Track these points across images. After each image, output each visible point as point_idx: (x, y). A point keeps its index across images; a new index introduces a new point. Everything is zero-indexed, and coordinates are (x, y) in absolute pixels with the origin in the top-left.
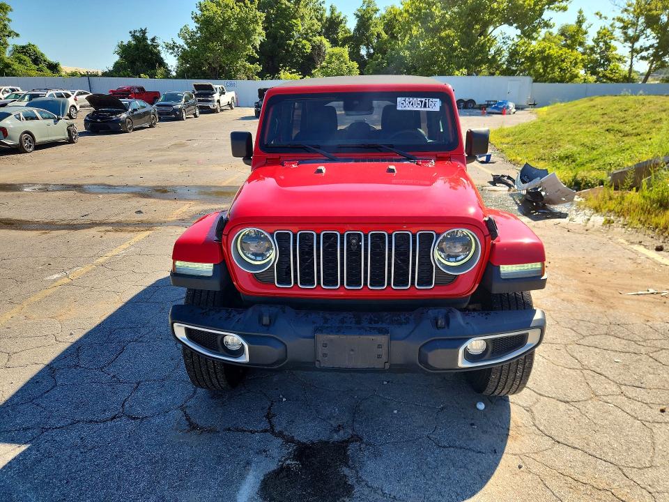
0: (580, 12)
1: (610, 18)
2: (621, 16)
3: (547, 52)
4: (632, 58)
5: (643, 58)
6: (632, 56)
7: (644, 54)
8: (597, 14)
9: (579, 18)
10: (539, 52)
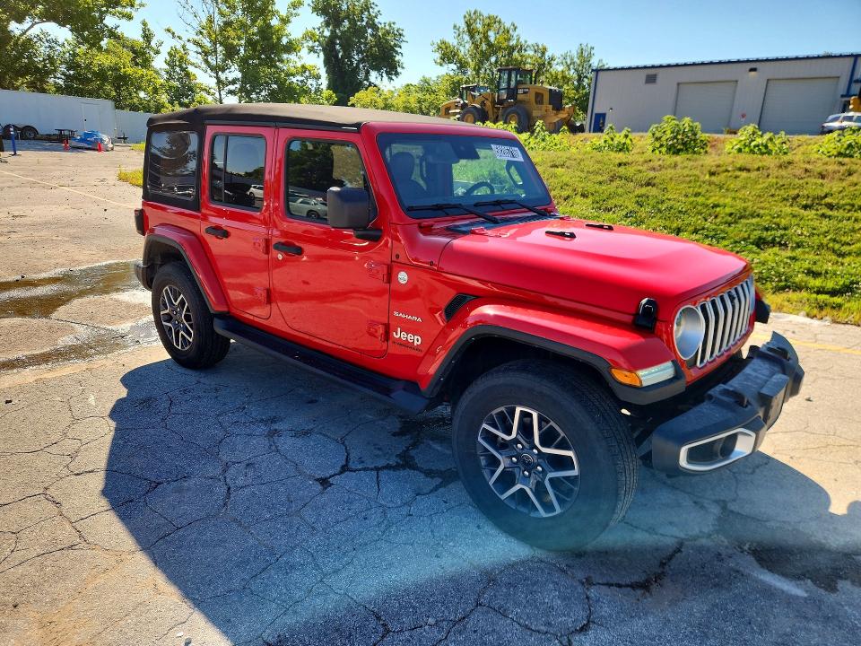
0: (144, 24)
1: (185, 39)
2: (196, 38)
3: (122, 70)
4: (220, 91)
5: (231, 92)
6: (219, 88)
7: (232, 87)
8: (169, 30)
9: (144, 32)
10: (111, 68)
